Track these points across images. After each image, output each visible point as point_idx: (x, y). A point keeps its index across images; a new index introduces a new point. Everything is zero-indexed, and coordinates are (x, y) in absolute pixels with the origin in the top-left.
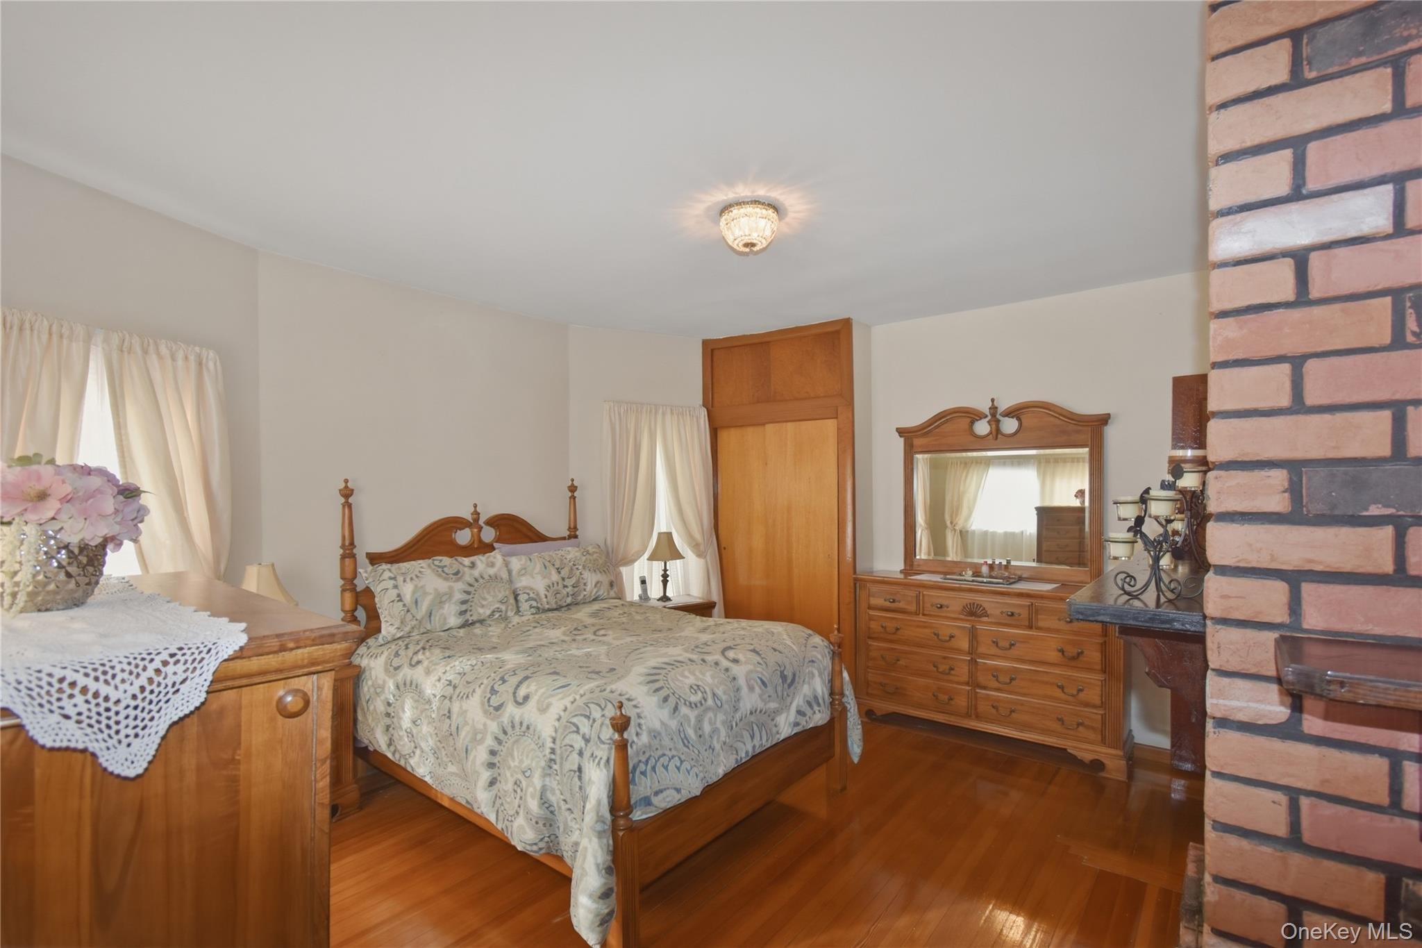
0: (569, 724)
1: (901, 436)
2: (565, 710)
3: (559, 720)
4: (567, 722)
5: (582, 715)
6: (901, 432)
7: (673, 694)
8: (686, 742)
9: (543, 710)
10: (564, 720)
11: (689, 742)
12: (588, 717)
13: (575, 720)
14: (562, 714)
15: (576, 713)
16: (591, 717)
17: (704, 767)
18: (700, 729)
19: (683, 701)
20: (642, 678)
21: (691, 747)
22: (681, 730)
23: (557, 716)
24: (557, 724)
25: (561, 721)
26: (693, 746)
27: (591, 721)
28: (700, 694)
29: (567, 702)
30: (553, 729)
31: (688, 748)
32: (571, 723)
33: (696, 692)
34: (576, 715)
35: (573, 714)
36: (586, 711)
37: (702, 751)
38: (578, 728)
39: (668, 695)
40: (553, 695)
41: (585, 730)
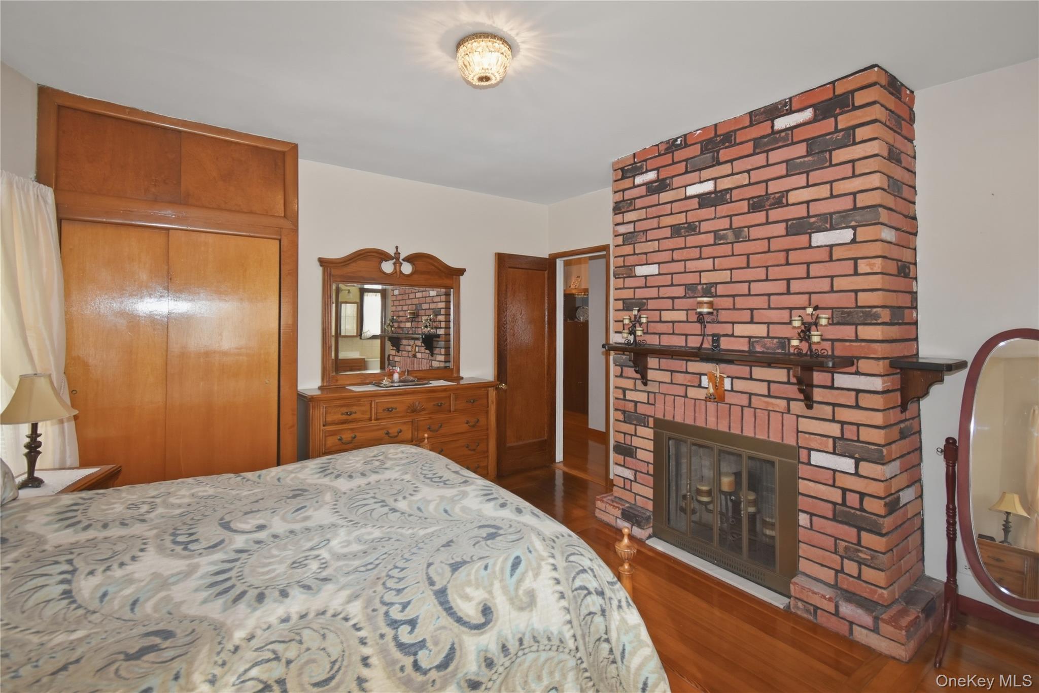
0: (575, 592)
1: (321, 266)
2: (558, 582)
3: (562, 596)
4: (573, 591)
5: (578, 573)
6: (322, 262)
9: (530, 602)
10: (569, 594)
12: (584, 571)
13: (578, 583)
14: (559, 588)
15: (573, 575)
16: (585, 568)
23: (557, 595)
24: (564, 603)
25: (566, 596)
27: (589, 571)
29: (546, 572)
30: (563, 612)
32: (576, 589)
34: (574, 578)
35: (571, 580)
36: (577, 567)
38: (587, 589)
40: (520, 581)
41: (593, 585)
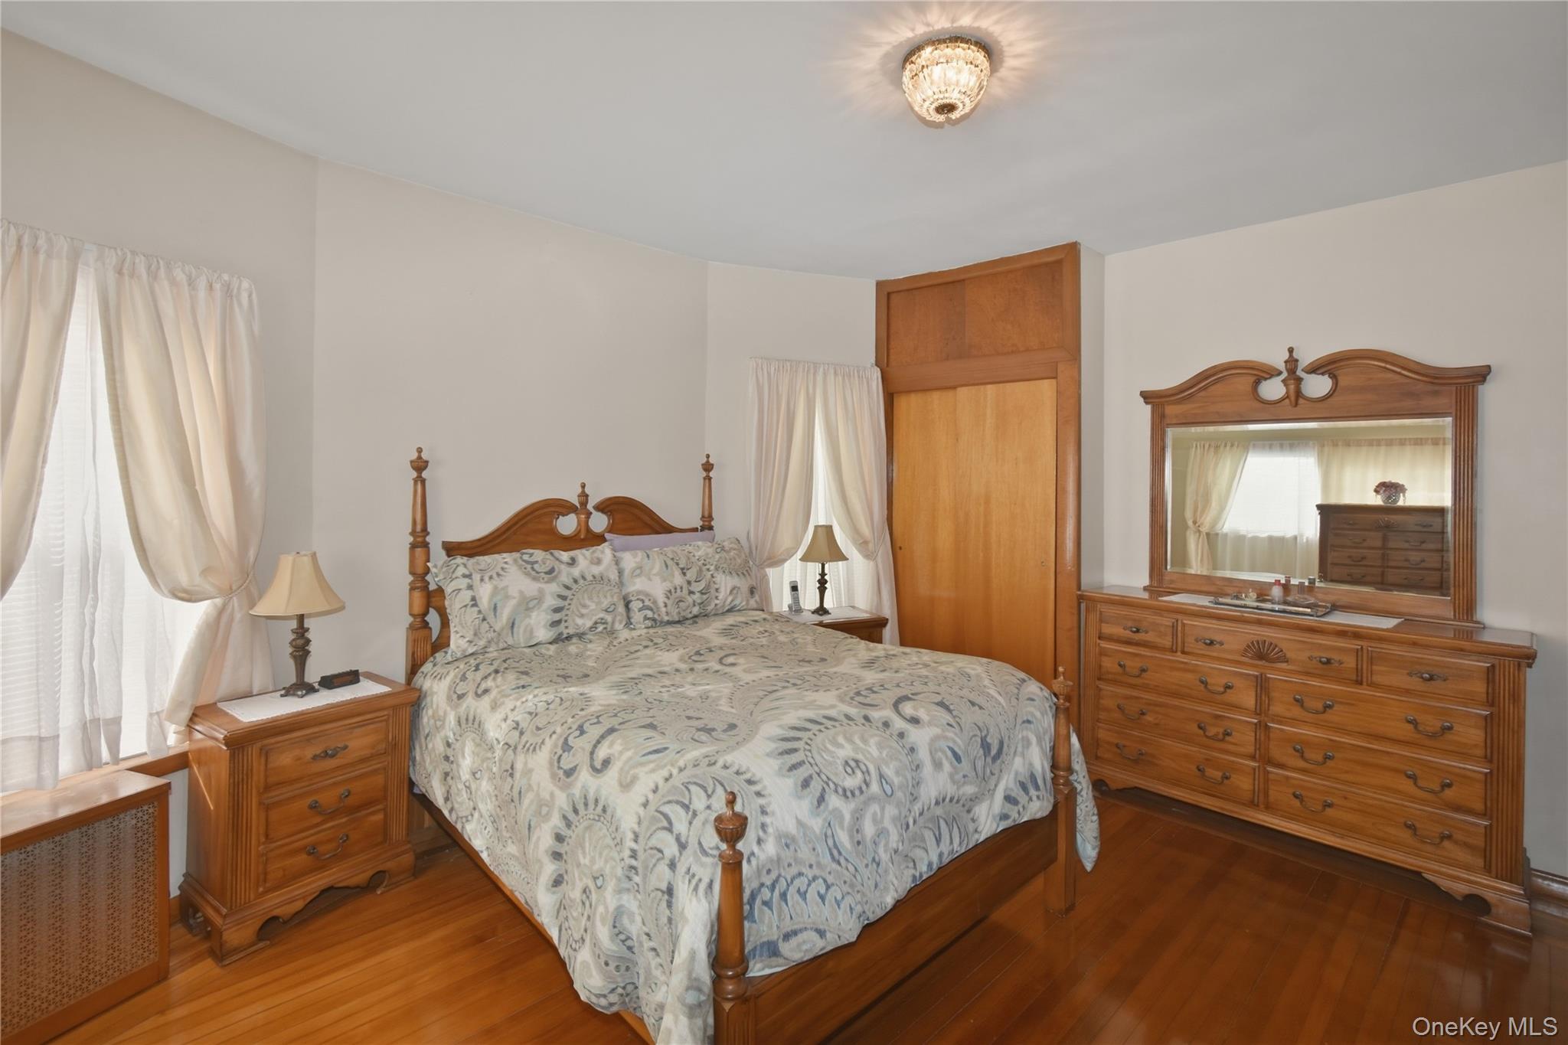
0: (659, 815)
1: (1147, 403)
2: (655, 791)
3: (645, 805)
4: (657, 811)
5: (678, 802)
6: (1147, 397)
7: (819, 775)
8: (835, 853)
9: (626, 785)
10: (652, 807)
11: (840, 853)
12: (686, 807)
13: (666, 809)
14: (651, 796)
15: (670, 798)
16: (691, 806)
17: (864, 895)
18: (858, 831)
19: (832, 785)
20: (773, 746)
21: (842, 861)
22: (829, 833)
23: (643, 800)
24: (641, 811)
25: (648, 807)
26: (847, 860)
27: (690, 813)
28: (859, 774)
29: (658, 777)
30: (635, 819)
31: (839, 863)
32: (661, 813)
33: (853, 772)
34: (669, 802)
35: (666, 800)
36: (684, 796)
37: (861, 868)
38: (670, 823)
39: (811, 777)
40: (642, 764)
41: (680, 827)
